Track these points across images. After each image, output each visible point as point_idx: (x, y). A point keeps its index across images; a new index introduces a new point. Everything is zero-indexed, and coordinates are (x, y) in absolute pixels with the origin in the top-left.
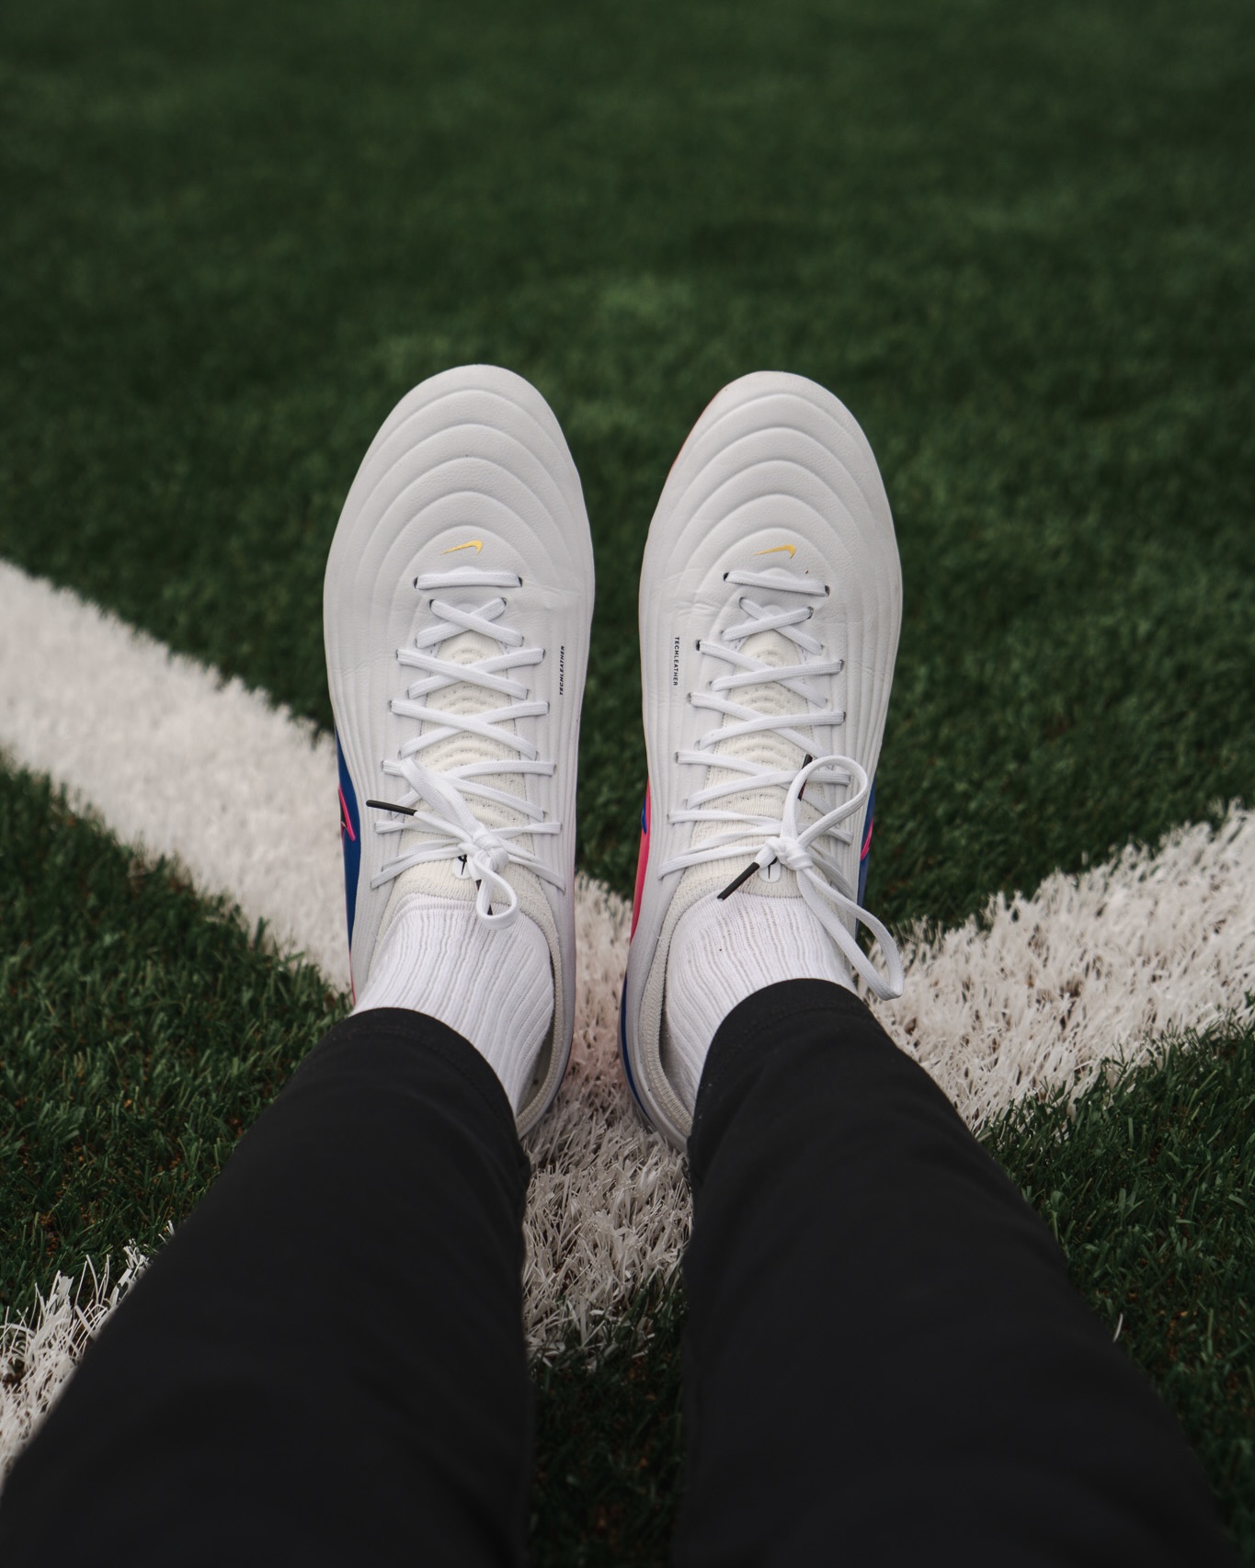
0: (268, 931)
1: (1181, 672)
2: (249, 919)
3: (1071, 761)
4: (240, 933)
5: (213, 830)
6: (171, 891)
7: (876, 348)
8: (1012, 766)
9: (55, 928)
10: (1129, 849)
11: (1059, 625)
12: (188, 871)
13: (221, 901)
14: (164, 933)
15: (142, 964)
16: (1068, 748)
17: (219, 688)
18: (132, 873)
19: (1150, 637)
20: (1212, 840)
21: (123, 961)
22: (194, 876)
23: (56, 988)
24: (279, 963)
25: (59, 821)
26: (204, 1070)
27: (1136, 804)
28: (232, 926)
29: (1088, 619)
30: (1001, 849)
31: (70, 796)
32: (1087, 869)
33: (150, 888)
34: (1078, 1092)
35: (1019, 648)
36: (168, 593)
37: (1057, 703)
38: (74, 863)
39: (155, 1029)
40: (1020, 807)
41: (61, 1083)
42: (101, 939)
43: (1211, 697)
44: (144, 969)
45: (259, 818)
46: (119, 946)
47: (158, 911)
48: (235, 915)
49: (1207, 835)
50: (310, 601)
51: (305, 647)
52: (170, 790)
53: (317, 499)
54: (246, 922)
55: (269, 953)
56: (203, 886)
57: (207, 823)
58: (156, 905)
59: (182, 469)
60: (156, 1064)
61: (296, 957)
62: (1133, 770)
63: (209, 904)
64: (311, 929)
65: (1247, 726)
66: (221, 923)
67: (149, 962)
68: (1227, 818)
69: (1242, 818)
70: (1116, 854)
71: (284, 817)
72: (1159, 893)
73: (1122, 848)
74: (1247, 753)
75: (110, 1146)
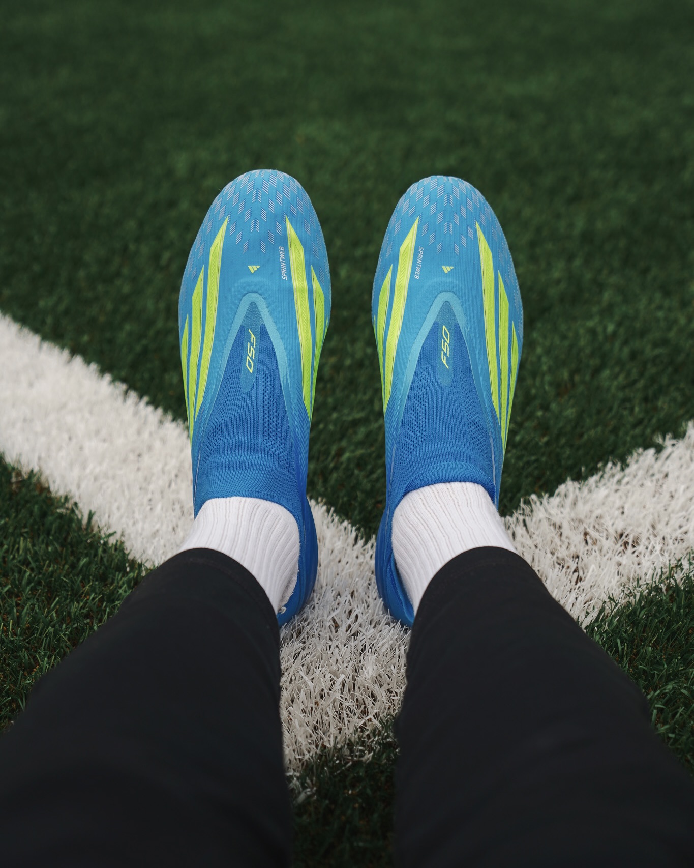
0: (95, 518)
1: (633, 355)
2: (83, 511)
3: (574, 410)
4: (78, 519)
5: (63, 453)
6: (37, 493)
8: (540, 413)
10: (610, 465)
11: (563, 327)
12: (47, 480)
13: (66, 499)
14: (31, 521)
15: (18, 540)
16: (572, 402)
17: (69, 361)
18: (14, 480)
19: (614, 334)
20: (657, 459)
21: (6, 538)
22: (51, 482)
24: (100, 538)
26: (53, 610)
27: (612, 438)
28: (72, 515)
29: (579, 322)
30: (535, 465)
32: (586, 478)
33: (24, 490)
34: (588, 621)
35: (541, 340)
36: (42, 304)
37: (566, 375)
39: (24, 582)
40: (545, 439)
43: (652, 370)
44: (19, 543)
45: (92, 446)
46: (4, 528)
47: (28, 505)
48: (74, 508)
49: (653, 456)
50: (124, 309)
51: (122, 336)
52: (38, 428)
53: (132, 247)
54: (81, 512)
55: (94, 532)
56: (56, 488)
57: (60, 448)
58: (27, 502)
59: (53, 229)
60: (24, 605)
61: (110, 535)
62: (610, 416)
63: (59, 500)
64: (121, 517)
65: (672, 388)
66: (66, 513)
67: (22, 538)
68: (664, 446)
69: (673, 445)
70: (602, 468)
71: (106, 445)
72: (628, 492)
73: (605, 465)
74: (672, 404)
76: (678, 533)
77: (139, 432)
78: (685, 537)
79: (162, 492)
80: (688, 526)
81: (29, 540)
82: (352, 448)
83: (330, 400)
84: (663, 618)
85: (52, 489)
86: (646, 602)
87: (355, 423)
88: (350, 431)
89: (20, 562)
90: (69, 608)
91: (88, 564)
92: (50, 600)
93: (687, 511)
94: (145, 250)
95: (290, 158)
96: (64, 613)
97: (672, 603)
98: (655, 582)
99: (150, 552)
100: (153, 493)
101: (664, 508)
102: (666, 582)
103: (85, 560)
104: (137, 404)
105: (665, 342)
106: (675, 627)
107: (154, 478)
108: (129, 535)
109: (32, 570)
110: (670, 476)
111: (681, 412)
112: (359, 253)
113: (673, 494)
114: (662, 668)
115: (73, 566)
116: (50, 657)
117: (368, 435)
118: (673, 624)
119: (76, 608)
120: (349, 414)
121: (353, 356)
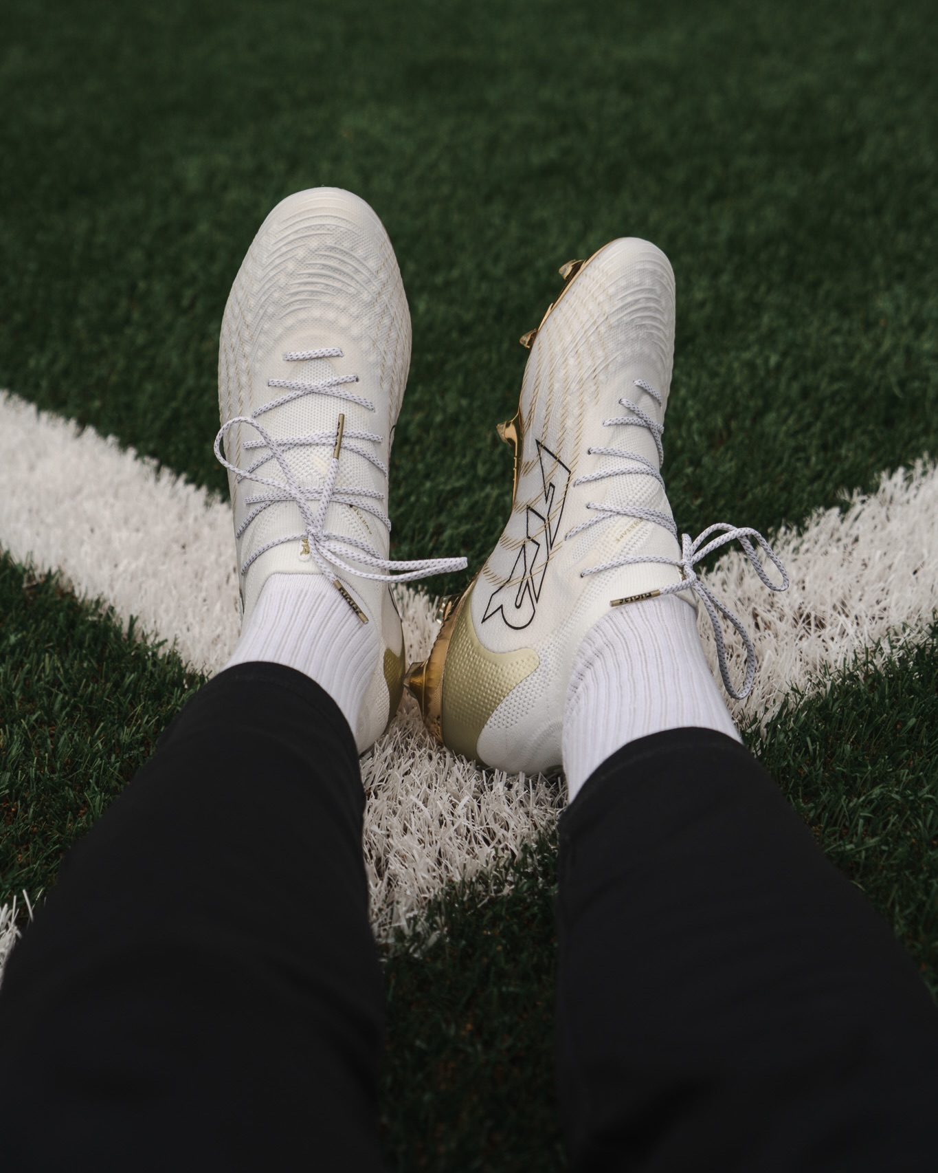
0: (138, 625)
1: (805, 393)
2: (122, 616)
3: (733, 463)
4: (116, 628)
5: (86, 548)
6: (59, 598)
7: (552, 153)
8: (689, 470)
10: (783, 529)
11: (712, 362)
12: (70, 581)
13: (98, 603)
14: (57, 631)
15: (43, 656)
16: (729, 455)
17: (79, 435)
18: (25, 585)
19: (779, 366)
20: (842, 520)
21: (27, 655)
22: (75, 585)
24: (147, 649)
26: (98, 737)
27: (784, 496)
28: (108, 623)
29: (733, 354)
33: (42, 596)
34: (768, 718)
36: (32, 363)
37: (720, 422)
39: (57, 706)
40: (699, 502)
42: (8, 638)
43: (830, 410)
44: (44, 661)
45: (121, 537)
46: (21, 643)
47: (50, 614)
48: (110, 614)
49: (839, 516)
50: (142, 364)
51: (143, 401)
52: (50, 519)
53: (142, 285)
54: (120, 619)
55: (139, 642)
56: (83, 591)
57: (82, 543)
58: (48, 610)
59: (32, 266)
60: (60, 735)
61: (161, 644)
62: (779, 469)
63: (88, 607)
64: (171, 622)
65: (858, 431)
66: (100, 621)
67: (47, 655)
68: (852, 503)
69: (863, 502)
70: (773, 534)
71: (141, 535)
72: (809, 562)
73: (777, 530)
74: (859, 452)
75: (32, 801)
76: (876, 610)
77: (181, 518)
78: (885, 614)
79: (219, 588)
80: (888, 600)
82: (454, 523)
83: (420, 466)
84: (863, 711)
85: (77, 593)
86: (839, 693)
87: (456, 493)
88: (450, 503)
89: (48, 683)
90: (117, 735)
91: (136, 682)
92: (94, 726)
93: (886, 582)
94: (159, 288)
95: (337, 159)
96: (113, 741)
97: (873, 692)
98: (848, 669)
99: (212, 661)
100: (207, 590)
101: (856, 580)
102: (863, 669)
103: (133, 676)
104: (174, 484)
105: (845, 374)
106: (878, 719)
107: (207, 573)
108: (184, 643)
109: (65, 692)
110: (861, 539)
111: (871, 460)
112: (439, 279)
113: (867, 561)
114: (865, 770)
115: (117, 685)
116: (101, 794)
117: (473, 506)
118: (876, 717)
119: (127, 734)
120: (445, 483)
121: (444, 411)
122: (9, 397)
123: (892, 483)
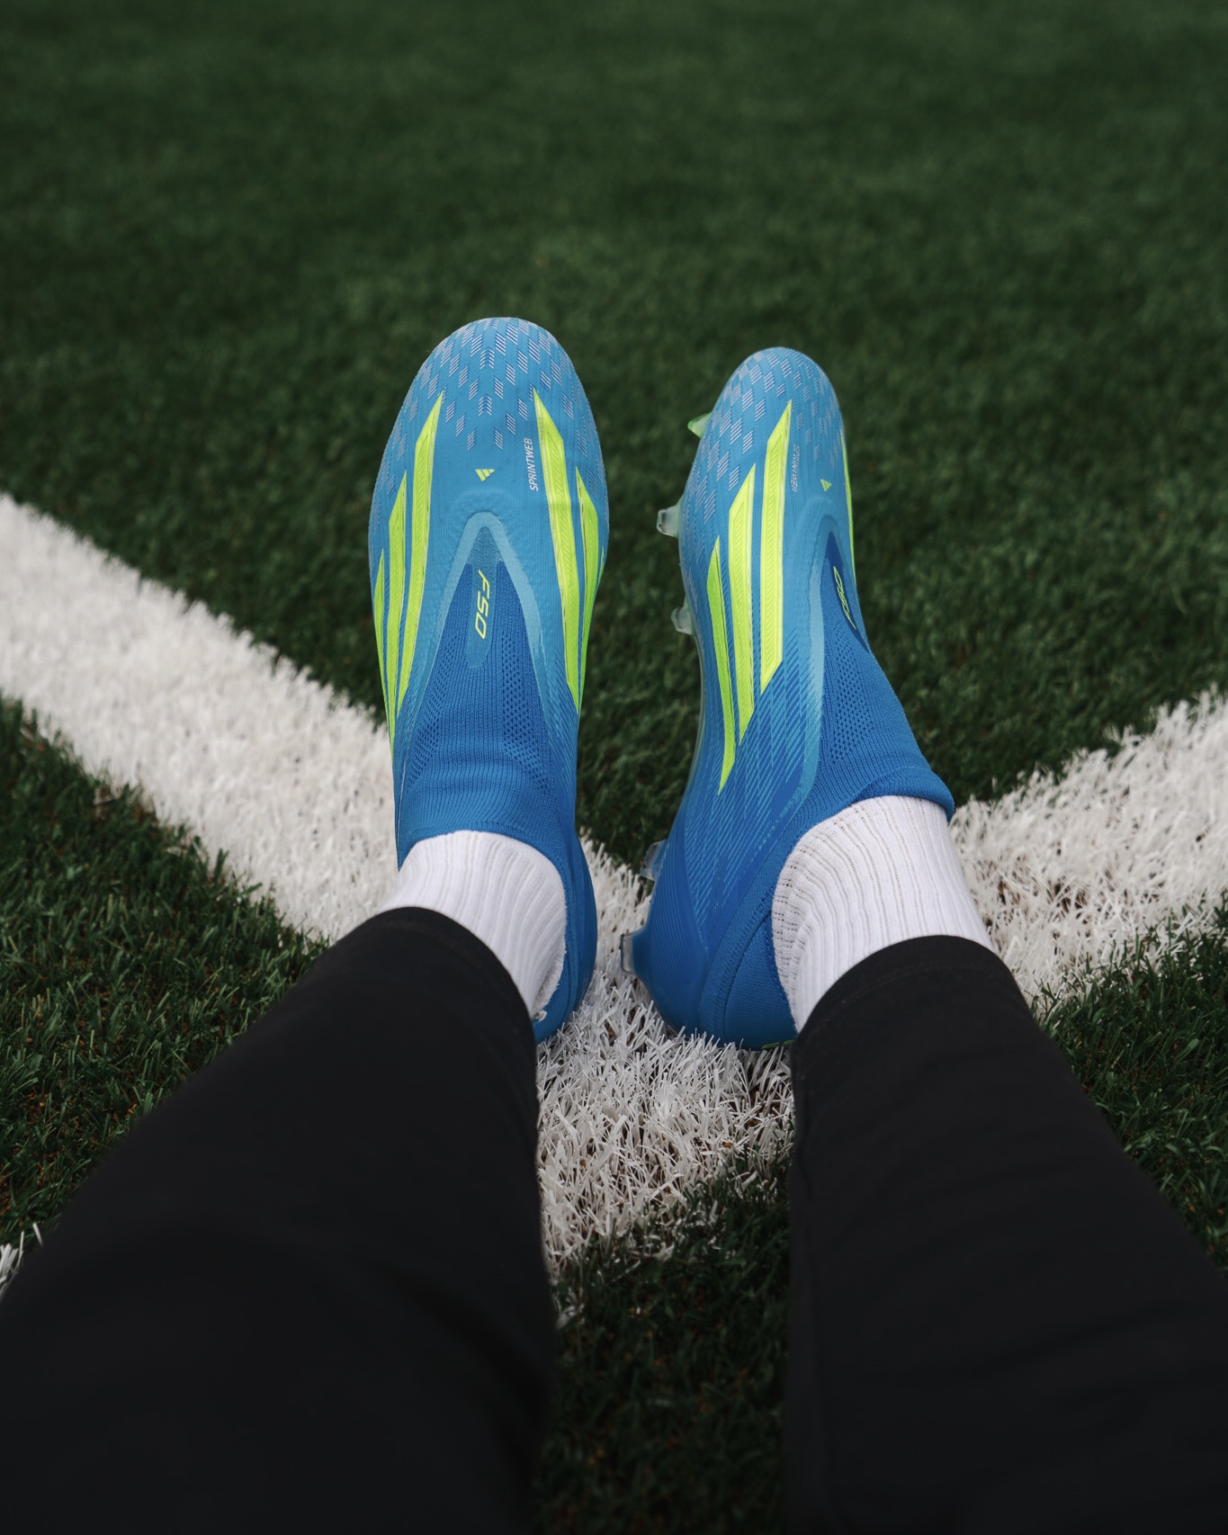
0: (228, 862)
1: (1068, 601)
2: (209, 850)
3: (977, 687)
4: (200, 863)
5: (176, 758)
6: (134, 822)
7: (778, 295)
8: (923, 693)
9: (20, 860)
10: (1036, 775)
11: (957, 556)
12: (151, 801)
13: (182, 830)
14: (126, 867)
15: (104, 899)
16: (973, 675)
17: (186, 611)
18: (97, 800)
19: (1037, 566)
20: (1110, 767)
21: (85, 895)
22: (157, 804)
23: (19, 922)
24: (235, 893)
25: (30, 746)
26: (161, 1012)
27: (1039, 732)
28: (191, 858)
29: (981, 548)
31: (41, 722)
32: (999, 797)
33: (114, 817)
35: (922, 576)
36: (141, 519)
37: (963, 632)
38: (42, 791)
39: (114, 967)
40: (933, 734)
41: (19, 1026)
42: (65, 872)
43: (1098, 624)
44: (106, 904)
45: (222, 745)
46: (81, 879)
47: (122, 842)
48: (195, 846)
49: (1105, 761)
50: (272, 527)
51: (268, 571)
52: (137, 718)
53: (283, 430)
54: (206, 853)
55: (227, 885)
56: (166, 816)
57: (172, 750)
58: (120, 836)
59: (157, 401)
60: (113, 1004)
61: (253, 889)
63: (170, 834)
64: (270, 860)
65: (1131, 652)
66: (182, 854)
67: (111, 896)
68: (1122, 744)
69: (1136, 744)
70: (1024, 780)
71: (245, 744)
72: (1067, 818)
73: (1029, 775)
74: (1132, 679)
75: (66, 1096)
76: (1149, 886)
77: (297, 724)
78: (1159, 891)
79: (334, 819)
80: (1165, 873)
81: (122, 898)
82: (631, 747)
84: (1131, 1025)
85: (159, 815)
86: (1102, 998)
87: (635, 709)
88: (628, 721)
89: (107, 934)
90: (186, 1008)
91: (216, 939)
92: (155, 995)
93: (1162, 849)
94: (302, 434)
95: (527, 290)
96: (179, 1017)
97: (1144, 998)
98: (1115, 964)
99: (315, 915)
100: (319, 820)
101: (1124, 845)
102: (1132, 965)
103: (212, 930)
104: (293, 679)
105: (1116, 580)
106: (1151, 1039)
107: (321, 797)
108: (282, 889)
109: (127, 946)
110: (1133, 793)
111: (1147, 690)
112: (635, 440)
113: (1139, 821)
114: (1132, 1106)
115: (193, 940)
116: (154, 1091)
117: (655, 727)
118: (1147, 1035)
119: (197, 1008)
120: (624, 695)
121: (629, 602)
122: (108, 560)
123: (1171, 722)
